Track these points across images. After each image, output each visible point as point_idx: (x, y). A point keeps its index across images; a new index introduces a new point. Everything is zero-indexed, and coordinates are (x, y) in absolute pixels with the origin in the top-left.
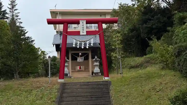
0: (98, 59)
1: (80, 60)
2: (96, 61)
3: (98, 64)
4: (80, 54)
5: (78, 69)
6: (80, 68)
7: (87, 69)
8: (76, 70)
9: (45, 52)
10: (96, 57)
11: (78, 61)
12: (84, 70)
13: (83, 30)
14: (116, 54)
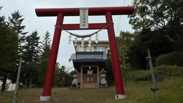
0: (105, 71)
1: (89, 72)
2: (103, 73)
3: (104, 76)
4: (90, 68)
5: (88, 80)
6: (90, 80)
7: (95, 81)
8: (87, 81)
9: (64, 67)
10: (103, 70)
11: (88, 74)
12: (93, 81)
13: (85, 22)
14: (123, 65)
